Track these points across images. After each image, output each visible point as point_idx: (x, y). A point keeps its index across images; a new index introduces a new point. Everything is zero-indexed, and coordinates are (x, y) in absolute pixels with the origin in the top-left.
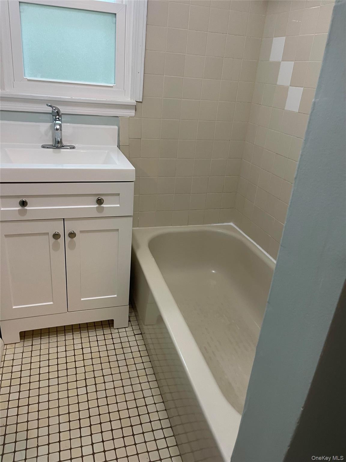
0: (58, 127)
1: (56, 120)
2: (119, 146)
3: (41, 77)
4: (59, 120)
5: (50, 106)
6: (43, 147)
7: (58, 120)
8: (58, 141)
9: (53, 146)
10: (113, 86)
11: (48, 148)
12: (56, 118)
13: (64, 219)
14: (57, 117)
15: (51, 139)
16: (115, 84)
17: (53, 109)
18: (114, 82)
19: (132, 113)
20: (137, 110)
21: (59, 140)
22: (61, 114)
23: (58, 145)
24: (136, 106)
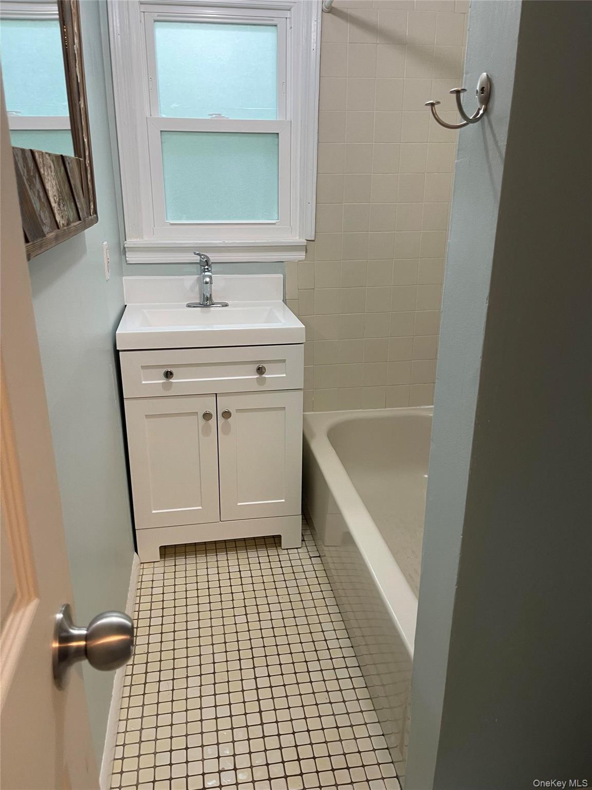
0: (208, 280)
1: (205, 272)
2: (285, 301)
3: (187, 220)
4: (209, 271)
5: (198, 254)
6: (189, 306)
7: (206, 272)
8: (207, 297)
9: (201, 305)
10: (277, 222)
11: (194, 307)
12: (205, 269)
13: (216, 394)
14: (206, 267)
15: (198, 296)
16: (278, 220)
17: (201, 257)
18: (277, 218)
19: (301, 256)
20: (308, 251)
21: (209, 296)
22: (210, 263)
23: (206, 302)
24: (306, 246)
